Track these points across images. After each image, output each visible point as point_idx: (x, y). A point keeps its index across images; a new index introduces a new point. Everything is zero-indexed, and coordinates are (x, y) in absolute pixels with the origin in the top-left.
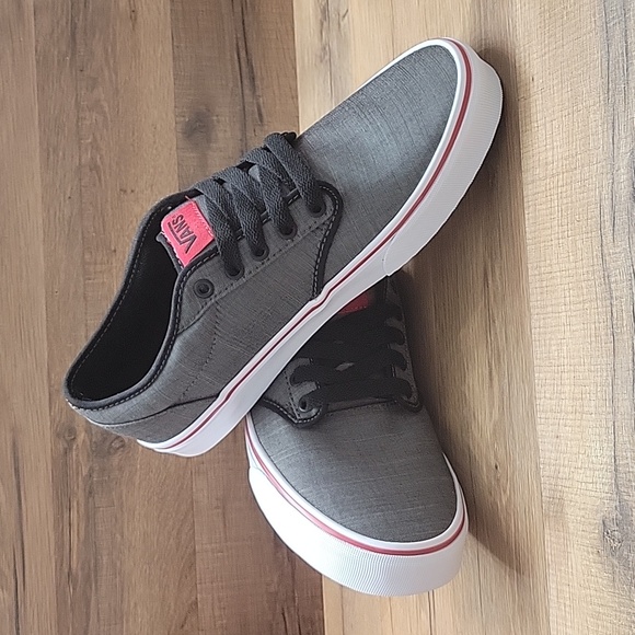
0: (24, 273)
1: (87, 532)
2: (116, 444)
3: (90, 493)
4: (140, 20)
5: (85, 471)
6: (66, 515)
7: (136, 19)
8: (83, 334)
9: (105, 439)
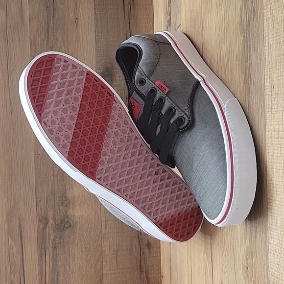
0: (25, 146)
1: (53, 265)
2: (67, 225)
3: (55, 248)
4: (80, 23)
5: (52, 238)
6: (44, 258)
7: (78, 22)
8: (52, 174)
9: (62, 223)
